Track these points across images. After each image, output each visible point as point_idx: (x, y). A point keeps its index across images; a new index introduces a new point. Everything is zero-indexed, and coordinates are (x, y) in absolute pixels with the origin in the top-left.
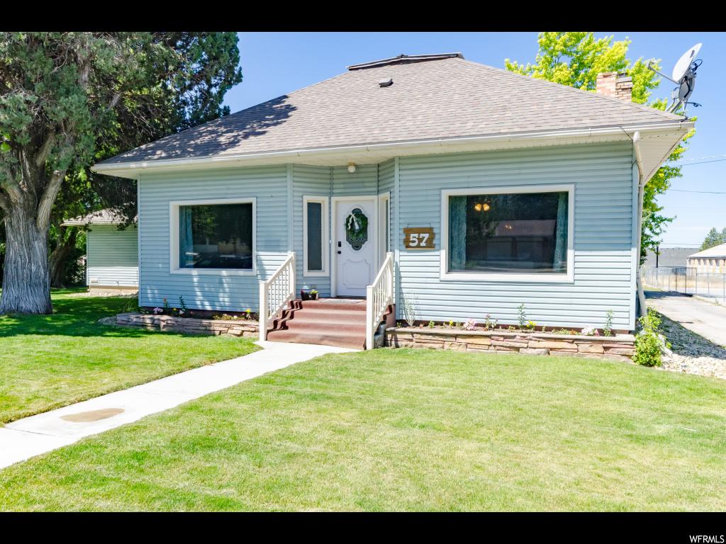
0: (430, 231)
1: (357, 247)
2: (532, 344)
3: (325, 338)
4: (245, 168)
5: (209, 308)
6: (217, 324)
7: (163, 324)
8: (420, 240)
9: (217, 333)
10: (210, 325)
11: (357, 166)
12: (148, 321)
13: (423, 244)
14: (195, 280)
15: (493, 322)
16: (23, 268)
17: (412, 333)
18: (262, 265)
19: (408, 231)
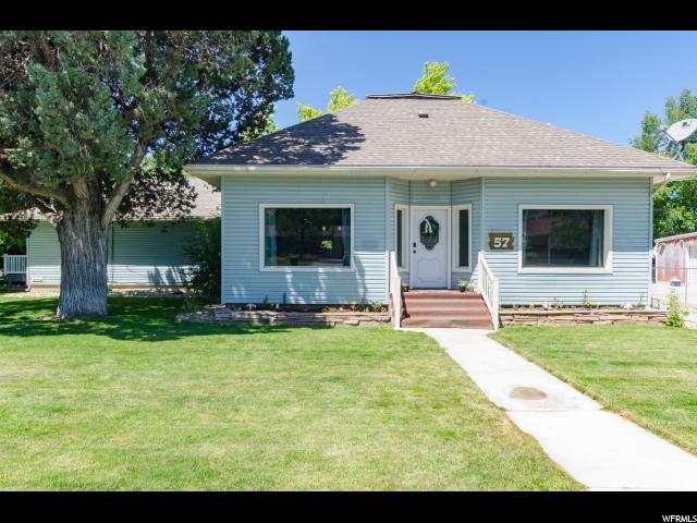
0: (510, 235)
1: (429, 247)
2: (602, 317)
3: (454, 321)
4: (352, 178)
5: (302, 302)
6: (331, 316)
7: (272, 319)
8: (503, 243)
9: (333, 324)
10: (325, 317)
11: (438, 182)
12: (254, 317)
13: (505, 246)
14: (289, 276)
15: (561, 304)
16: (88, 267)
17: (513, 315)
18: (359, 263)
19: (492, 236)
